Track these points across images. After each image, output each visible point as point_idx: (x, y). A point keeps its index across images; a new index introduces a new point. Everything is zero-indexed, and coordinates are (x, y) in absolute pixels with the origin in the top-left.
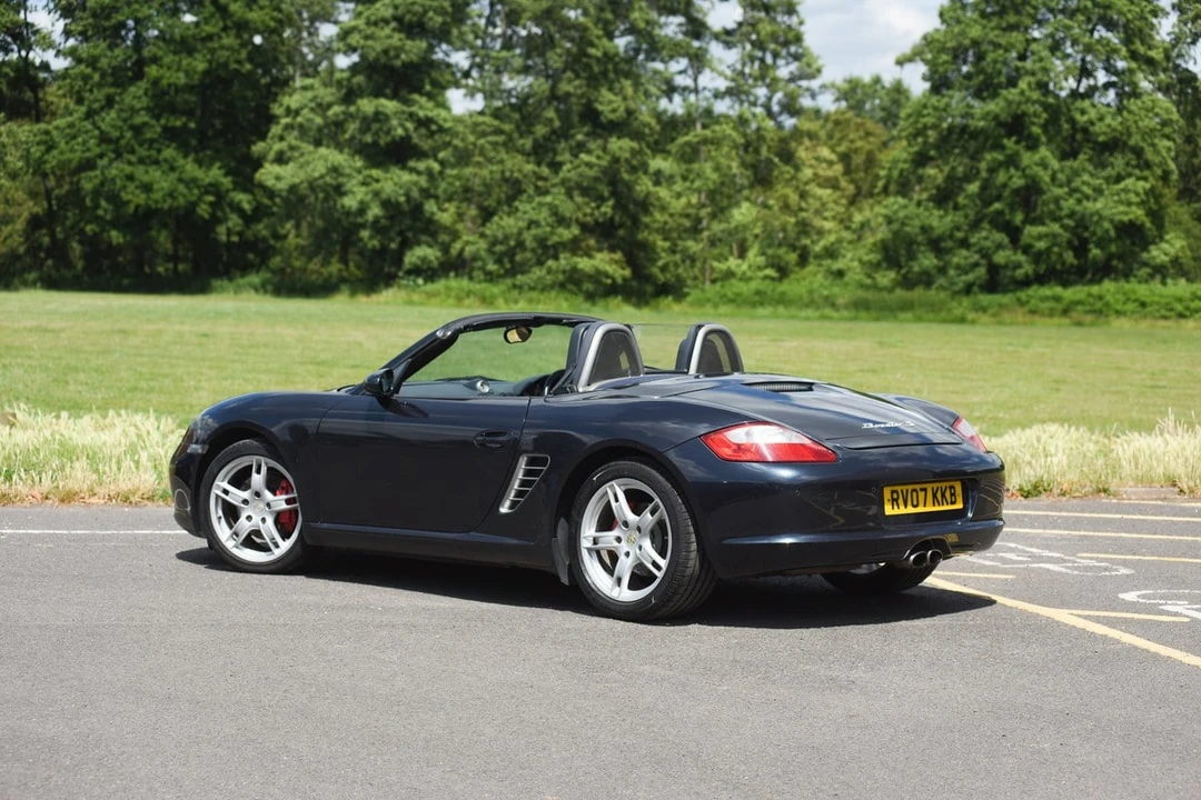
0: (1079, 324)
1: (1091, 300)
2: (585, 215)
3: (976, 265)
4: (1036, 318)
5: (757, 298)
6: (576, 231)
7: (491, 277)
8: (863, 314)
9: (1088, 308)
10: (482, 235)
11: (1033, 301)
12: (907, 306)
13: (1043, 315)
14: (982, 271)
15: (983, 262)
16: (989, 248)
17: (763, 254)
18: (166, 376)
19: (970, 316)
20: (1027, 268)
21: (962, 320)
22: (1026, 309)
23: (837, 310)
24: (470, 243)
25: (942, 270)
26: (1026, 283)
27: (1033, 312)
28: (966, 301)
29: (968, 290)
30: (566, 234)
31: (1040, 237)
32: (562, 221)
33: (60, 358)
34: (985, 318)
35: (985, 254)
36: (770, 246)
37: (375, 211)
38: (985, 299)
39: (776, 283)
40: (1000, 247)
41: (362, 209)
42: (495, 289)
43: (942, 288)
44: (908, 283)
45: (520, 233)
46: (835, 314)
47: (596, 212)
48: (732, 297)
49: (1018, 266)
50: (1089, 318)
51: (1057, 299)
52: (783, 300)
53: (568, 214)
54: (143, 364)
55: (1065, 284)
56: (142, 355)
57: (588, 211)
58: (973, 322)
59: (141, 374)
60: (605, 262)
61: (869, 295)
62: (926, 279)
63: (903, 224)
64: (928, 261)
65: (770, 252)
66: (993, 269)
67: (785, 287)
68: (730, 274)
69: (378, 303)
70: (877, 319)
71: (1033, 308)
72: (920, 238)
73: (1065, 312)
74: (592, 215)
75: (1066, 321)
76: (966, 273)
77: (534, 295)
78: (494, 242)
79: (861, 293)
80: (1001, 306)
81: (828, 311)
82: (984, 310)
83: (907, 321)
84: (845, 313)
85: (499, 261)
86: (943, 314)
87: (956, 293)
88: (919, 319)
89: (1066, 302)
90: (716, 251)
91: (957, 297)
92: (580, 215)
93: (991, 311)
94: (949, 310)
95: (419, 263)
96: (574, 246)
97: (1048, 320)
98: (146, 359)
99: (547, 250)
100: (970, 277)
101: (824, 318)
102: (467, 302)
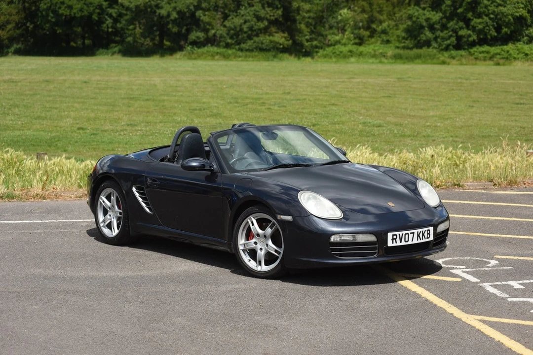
0: (498, 64)
1: (503, 52)
2: (270, 16)
3: (451, 36)
4: (478, 62)
5: (349, 54)
6: (266, 23)
7: (228, 46)
8: (398, 61)
9: (501, 56)
10: (225, 26)
11: (476, 54)
12: (418, 57)
13: (480, 60)
14: (453, 39)
15: (454, 35)
16: (457, 28)
17: (353, 33)
18: (56, 108)
19: (448, 60)
20: (474, 37)
21: (444, 63)
22: (473, 57)
23: (386, 59)
24: (218, 30)
25: (436, 39)
26: (473, 44)
27: (476, 59)
28: (446, 54)
29: (447, 49)
30: (262, 25)
31: (480, 23)
32: (259, 19)
33: (11, 99)
34: (454, 62)
35: (455, 31)
36: (355, 29)
37: (174, 15)
38: (454, 53)
39: (358, 46)
40: (461, 28)
41: (169, 15)
42: (230, 52)
43: (434, 48)
44: (419, 45)
45: (241, 25)
46: (386, 61)
47: (275, 14)
48: (338, 53)
49: (470, 36)
50: (501, 61)
51: (488, 52)
52: (361, 54)
53: (263, 16)
54: (48, 102)
55: (491, 45)
56: (49, 96)
57: (272, 14)
58: (449, 64)
59: (45, 107)
60: (280, 38)
61: (401, 52)
62: (428, 44)
63: (418, 18)
64: (428, 34)
65: (356, 31)
66: (459, 38)
67: (361, 49)
68: (338, 42)
69: (176, 59)
70: (404, 63)
71: (476, 57)
72: (425, 24)
73: (491, 58)
74: (274, 16)
75: (492, 63)
76: (447, 40)
77: (248, 53)
78: (230, 29)
79: (398, 51)
80: (461, 55)
81: (383, 60)
82: (453, 58)
83: (419, 64)
84: (390, 60)
85: (231, 38)
86: (435, 61)
87: (442, 50)
88: (424, 63)
89: (492, 54)
90: (331, 31)
91: (441, 52)
92: (268, 16)
93: (457, 58)
94: (438, 58)
95: (196, 39)
96: (265, 30)
97: (483, 62)
98: (51, 98)
99: (253, 33)
100: (449, 42)
101: (381, 62)
102: (217, 57)
